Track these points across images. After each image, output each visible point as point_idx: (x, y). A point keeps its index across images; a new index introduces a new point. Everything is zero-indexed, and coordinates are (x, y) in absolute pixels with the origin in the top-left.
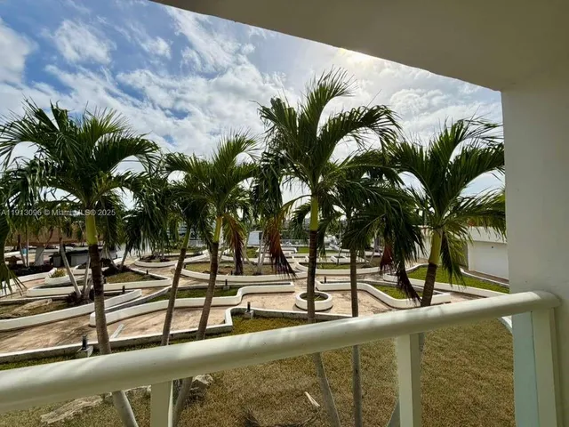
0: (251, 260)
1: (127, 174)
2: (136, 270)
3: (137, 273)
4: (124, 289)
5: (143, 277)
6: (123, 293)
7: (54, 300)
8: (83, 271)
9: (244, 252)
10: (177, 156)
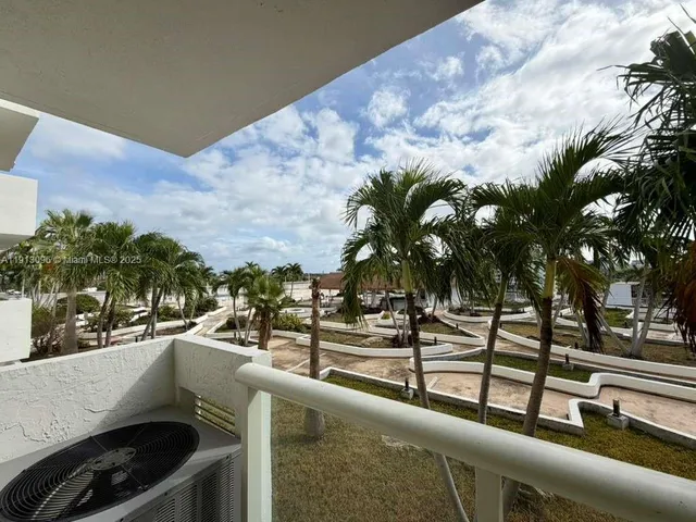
0: (615, 330)
1: (433, 220)
2: (446, 322)
3: (447, 325)
4: (435, 340)
5: (453, 331)
6: (435, 344)
7: (385, 338)
8: (402, 316)
9: (601, 316)
10: (485, 187)
